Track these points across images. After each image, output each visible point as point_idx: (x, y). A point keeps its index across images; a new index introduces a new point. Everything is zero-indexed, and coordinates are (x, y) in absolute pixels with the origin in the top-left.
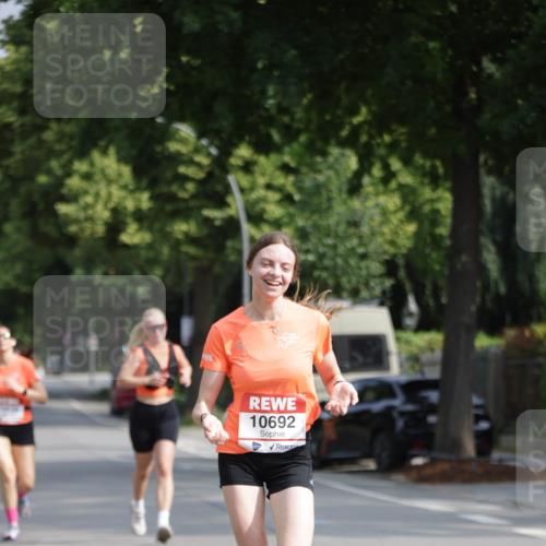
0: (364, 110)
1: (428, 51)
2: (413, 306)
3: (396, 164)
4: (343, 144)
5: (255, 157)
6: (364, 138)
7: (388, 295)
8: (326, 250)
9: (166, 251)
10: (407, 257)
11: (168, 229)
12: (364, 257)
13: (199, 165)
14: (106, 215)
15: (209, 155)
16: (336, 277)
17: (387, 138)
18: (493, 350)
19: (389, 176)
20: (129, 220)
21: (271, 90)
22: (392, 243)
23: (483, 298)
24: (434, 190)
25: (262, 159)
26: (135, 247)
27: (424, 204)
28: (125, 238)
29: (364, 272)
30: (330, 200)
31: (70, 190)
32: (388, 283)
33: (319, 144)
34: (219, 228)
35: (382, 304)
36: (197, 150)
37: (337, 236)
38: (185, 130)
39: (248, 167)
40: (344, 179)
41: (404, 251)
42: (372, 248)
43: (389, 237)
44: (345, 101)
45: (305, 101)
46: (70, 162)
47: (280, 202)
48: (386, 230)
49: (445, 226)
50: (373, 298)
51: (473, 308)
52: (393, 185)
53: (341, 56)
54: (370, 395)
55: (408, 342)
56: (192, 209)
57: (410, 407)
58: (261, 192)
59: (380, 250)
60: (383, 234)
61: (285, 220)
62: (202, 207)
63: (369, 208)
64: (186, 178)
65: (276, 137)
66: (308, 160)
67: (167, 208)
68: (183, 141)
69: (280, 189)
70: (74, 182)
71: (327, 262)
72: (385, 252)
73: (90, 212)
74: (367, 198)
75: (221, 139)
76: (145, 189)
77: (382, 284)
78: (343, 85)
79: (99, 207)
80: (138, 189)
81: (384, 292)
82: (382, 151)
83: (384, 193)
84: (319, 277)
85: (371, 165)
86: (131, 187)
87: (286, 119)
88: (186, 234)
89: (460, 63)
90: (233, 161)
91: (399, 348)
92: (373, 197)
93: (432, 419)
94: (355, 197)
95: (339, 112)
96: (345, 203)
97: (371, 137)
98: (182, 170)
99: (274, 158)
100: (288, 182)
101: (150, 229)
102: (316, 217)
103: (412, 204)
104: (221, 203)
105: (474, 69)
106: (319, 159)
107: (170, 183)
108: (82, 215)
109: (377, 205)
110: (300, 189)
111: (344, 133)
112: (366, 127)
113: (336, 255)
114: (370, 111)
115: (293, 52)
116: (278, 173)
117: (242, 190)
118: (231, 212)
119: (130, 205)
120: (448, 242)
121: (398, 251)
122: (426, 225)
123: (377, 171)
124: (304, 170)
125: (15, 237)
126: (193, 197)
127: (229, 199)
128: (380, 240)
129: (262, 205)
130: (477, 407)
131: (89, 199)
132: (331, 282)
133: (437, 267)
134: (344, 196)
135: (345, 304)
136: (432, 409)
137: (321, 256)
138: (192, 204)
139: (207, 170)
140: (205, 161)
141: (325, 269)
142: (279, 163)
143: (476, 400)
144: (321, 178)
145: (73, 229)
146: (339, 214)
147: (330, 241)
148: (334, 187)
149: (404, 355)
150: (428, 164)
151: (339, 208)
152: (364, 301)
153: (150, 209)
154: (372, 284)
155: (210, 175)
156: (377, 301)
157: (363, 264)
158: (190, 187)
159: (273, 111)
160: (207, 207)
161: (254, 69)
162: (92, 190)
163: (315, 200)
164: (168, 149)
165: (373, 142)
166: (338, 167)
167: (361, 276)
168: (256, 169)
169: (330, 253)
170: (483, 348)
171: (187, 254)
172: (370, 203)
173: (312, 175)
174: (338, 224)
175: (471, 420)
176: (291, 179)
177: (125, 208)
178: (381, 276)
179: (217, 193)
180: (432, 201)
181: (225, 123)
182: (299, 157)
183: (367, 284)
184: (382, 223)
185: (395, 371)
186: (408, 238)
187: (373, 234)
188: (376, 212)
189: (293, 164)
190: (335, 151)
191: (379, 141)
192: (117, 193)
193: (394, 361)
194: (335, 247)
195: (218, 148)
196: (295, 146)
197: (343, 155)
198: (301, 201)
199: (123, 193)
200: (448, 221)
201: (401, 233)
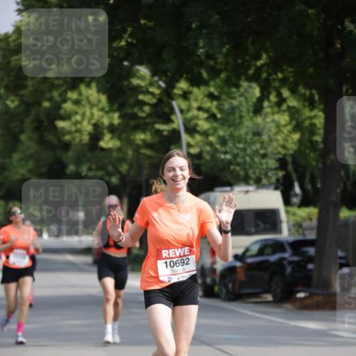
0: (264, 56)
1: (307, 15)
2: (297, 189)
3: (286, 93)
4: (250, 79)
5: (191, 89)
6: (264, 75)
7: (281, 182)
8: (239, 151)
9: (130, 152)
10: (293, 156)
11: (132, 138)
12: (264, 156)
13: (152, 94)
14: (90, 128)
15: (159, 87)
16: (245, 170)
17: (280, 75)
18: (352, 219)
19: (281, 101)
20: (105, 131)
21: (201, 43)
22: (284, 147)
23: (345, 184)
24: (311, 110)
25: (195, 90)
26: (109, 150)
27: (305, 120)
28: (102, 144)
29: (264, 166)
30: (241, 117)
31: (65, 111)
32: (281, 174)
33: (234, 80)
34: (166, 137)
35: (276, 188)
36: (151, 84)
37: (246, 142)
38: (143, 70)
39: (186, 95)
40: (250, 103)
41: (291, 152)
42: (270, 150)
43: (281, 143)
44: (251, 50)
45: (224, 50)
46: (65, 92)
47: (207, 119)
48: (279, 137)
49: (319, 135)
50: (270, 184)
51: (339, 191)
52: (284, 107)
53: (249, 19)
54: (268, 250)
55: (294, 214)
56: (148, 124)
57: (295, 258)
58: (195, 112)
59: (275, 152)
60: (277, 140)
61: (211, 131)
62: (155, 123)
63: (268, 123)
64: (144, 103)
65: (205, 75)
66: (226, 90)
67: (131, 123)
68: (142, 78)
69: (207, 111)
70: (68, 106)
71: (239, 160)
72: (279, 153)
73: (79, 126)
74: (266, 116)
75: (167, 76)
76: (117, 110)
77: (276, 174)
78: (250, 40)
79: (85, 123)
80: (111, 111)
81: (278, 180)
82: (277, 84)
83: (278, 113)
84: (234, 169)
85: (269, 93)
86: (107, 109)
87: (212, 63)
88: (144, 141)
89: (329, 23)
90: (176, 91)
91: (288, 218)
92: (270, 116)
93: (310, 266)
94: (258, 116)
95: (247, 58)
96: (251, 119)
97: (269, 74)
98: (141, 97)
99: (204, 89)
100: (212, 105)
101: (119, 138)
102: (232, 129)
103: (297, 120)
104: (168, 120)
105: (340, 27)
106: (234, 90)
107: (133, 106)
108: (73, 129)
109: (273, 121)
110: (221, 111)
111: (251, 72)
112: (266, 68)
113: (246, 155)
114: (269, 57)
115: (217, 17)
116: (206, 99)
117: (182, 111)
118: (174, 126)
119: (106, 121)
120: (321, 146)
121: (288, 152)
122: (307, 135)
123: (273, 98)
124: (224, 97)
125: (28, 143)
126: (149, 115)
127: (173, 117)
128: (275, 144)
129: (195, 121)
130: (341, 258)
131: (78, 117)
132: (242, 173)
133: (314, 163)
134: (251, 115)
135: (251, 188)
136: (311, 260)
137: (235, 156)
138: (147, 120)
139: (158, 97)
140: (157, 91)
141: (238, 164)
142: (207, 93)
143: (340, 254)
144: (235, 103)
145: (67, 138)
146: (247, 127)
147: (241, 146)
148: (244, 109)
149: (291, 223)
150: (308, 92)
151: (247, 123)
152: (264, 187)
153: (119, 124)
154: (270, 174)
155: (160, 100)
156: (273, 186)
157: (264, 161)
158: (147, 109)
159: (203, 57)
160: (158, 123)
161: (189, 29)
162: (80, 112)
163: (232, 118)
164: (131, 83)
165: (271, 78)
166: (246, 94)
167: (262, 169)
168: (192, 96)
169: (241, 154)
170: (345, 217)
171: (144, 154)
172: (268, 120)
173: (229, 101)
174: (247, 134)
175: (337, 267)
176: (215, 103)
177: (103, 123)
178: (276, 169)
179: (165, 113)
180: (311, 118)
181: (170, 66)
182: (221, 89)
183: (266, 175)
184: (277, 133)
185: (285, 234)
186: (294, 143)
187: (271, 140)
188: (273, 125)
189: (216, 93)
190: (245, 84)
191: (275, 77)
192: (96, 113)
193: (285, 227)
194: (244, 149)
195: (165, 82)
196: (218, 81)
197: (250, 87)
198: (221, 118)
199: (101, 113)
200: (322, 131)
201: (289, 139)
